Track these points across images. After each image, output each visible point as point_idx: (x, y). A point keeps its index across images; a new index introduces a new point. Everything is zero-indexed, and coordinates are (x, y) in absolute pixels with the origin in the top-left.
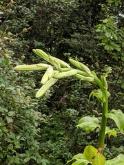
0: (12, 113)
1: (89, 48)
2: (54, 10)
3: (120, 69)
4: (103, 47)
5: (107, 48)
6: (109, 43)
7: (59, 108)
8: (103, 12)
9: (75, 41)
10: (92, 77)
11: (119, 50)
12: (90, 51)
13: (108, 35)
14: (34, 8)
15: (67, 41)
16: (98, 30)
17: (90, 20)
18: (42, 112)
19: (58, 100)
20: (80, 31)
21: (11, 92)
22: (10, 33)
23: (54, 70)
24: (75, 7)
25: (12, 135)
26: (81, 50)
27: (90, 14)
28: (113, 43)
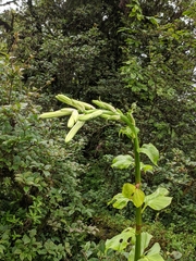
0: (48, 167)
1: (117, 93)
2: (75, 60)
3: (149, 108)
4: (130, 89)
5: (134, 89)
6: (135, 84)
7: (97, 157)
8: (125, 54)
9: (101, 88)
10: (118, 115)
11: (146, 89)
12: (118, 95)
13: (133, 76)
14: (56, 61)
15: (94, 88)
16: (123, 73)
17: (113, 65)
18: (79, 163)
19: (94, 149)
20: (105, 77)
21: (44, 146)
22: (34, 88)
23: (79, 114)
24: (95, 53)
25: (53, 190)
26: (110, 96)
27: (112, 58)
28: (139, 84)
